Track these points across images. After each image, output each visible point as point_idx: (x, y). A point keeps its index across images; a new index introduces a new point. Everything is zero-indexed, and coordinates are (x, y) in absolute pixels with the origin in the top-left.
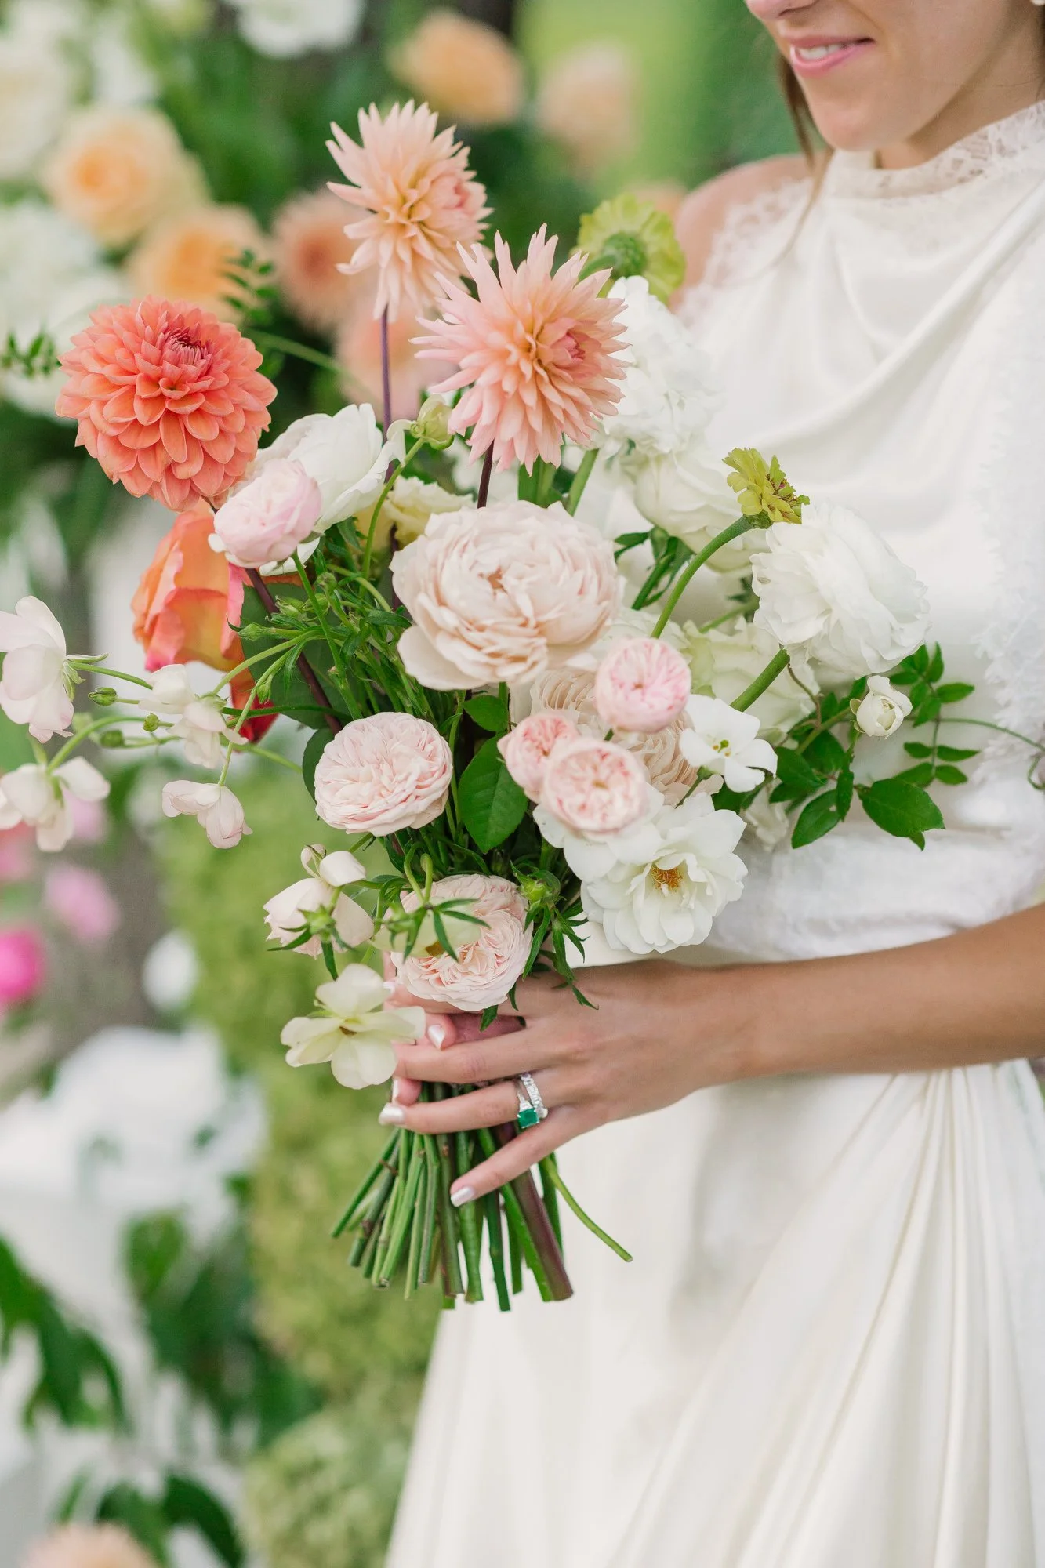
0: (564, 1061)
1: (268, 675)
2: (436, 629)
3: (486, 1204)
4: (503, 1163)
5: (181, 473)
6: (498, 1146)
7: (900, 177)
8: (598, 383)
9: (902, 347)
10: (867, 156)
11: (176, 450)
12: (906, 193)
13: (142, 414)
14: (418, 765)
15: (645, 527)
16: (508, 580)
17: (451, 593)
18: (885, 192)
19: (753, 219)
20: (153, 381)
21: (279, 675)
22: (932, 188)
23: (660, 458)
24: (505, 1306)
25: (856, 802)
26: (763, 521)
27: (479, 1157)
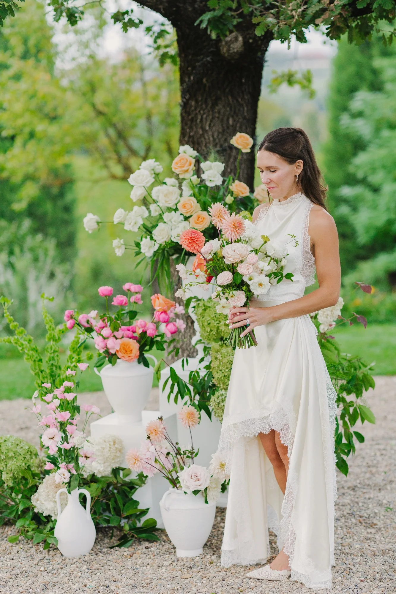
0: (252, 316)
1: (209, 270)
2: (228, 257)
3: (246, 336)
4: (247, 331)
5: (196, 248)
6: (246, 328)
7: (282, 202)
8: (242, 228)
9: (281, 223)
10: (278, 200)
11: (195, 245)
12: (283, 204)
13: (190, 241)
14: (228, 276)
15: (253, 249)
16: (235, 251)
17: (229, 253)
18: (280, 204)
19: (263, 211)
20: (191, 238)
21: (211, 270)
22: (286, 203)
23: (253, 240)
24: (249, 348)
25: (284, 277)
26: (265, 242)
27: (244, 330)
